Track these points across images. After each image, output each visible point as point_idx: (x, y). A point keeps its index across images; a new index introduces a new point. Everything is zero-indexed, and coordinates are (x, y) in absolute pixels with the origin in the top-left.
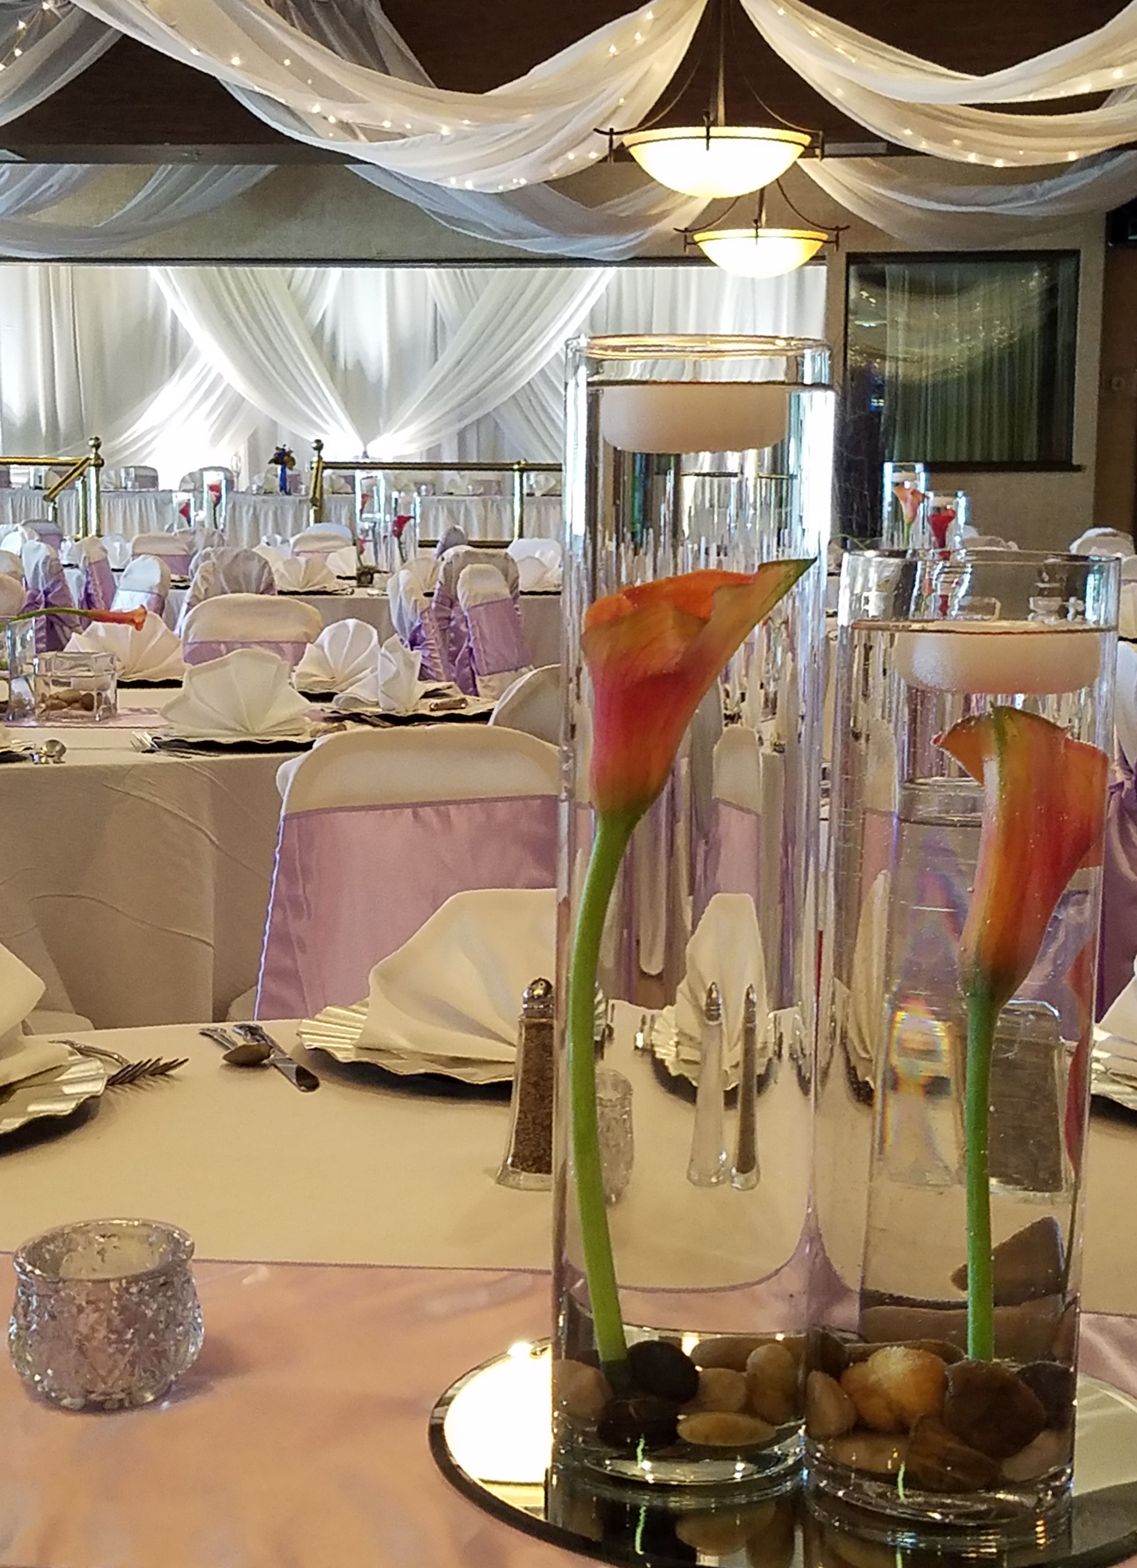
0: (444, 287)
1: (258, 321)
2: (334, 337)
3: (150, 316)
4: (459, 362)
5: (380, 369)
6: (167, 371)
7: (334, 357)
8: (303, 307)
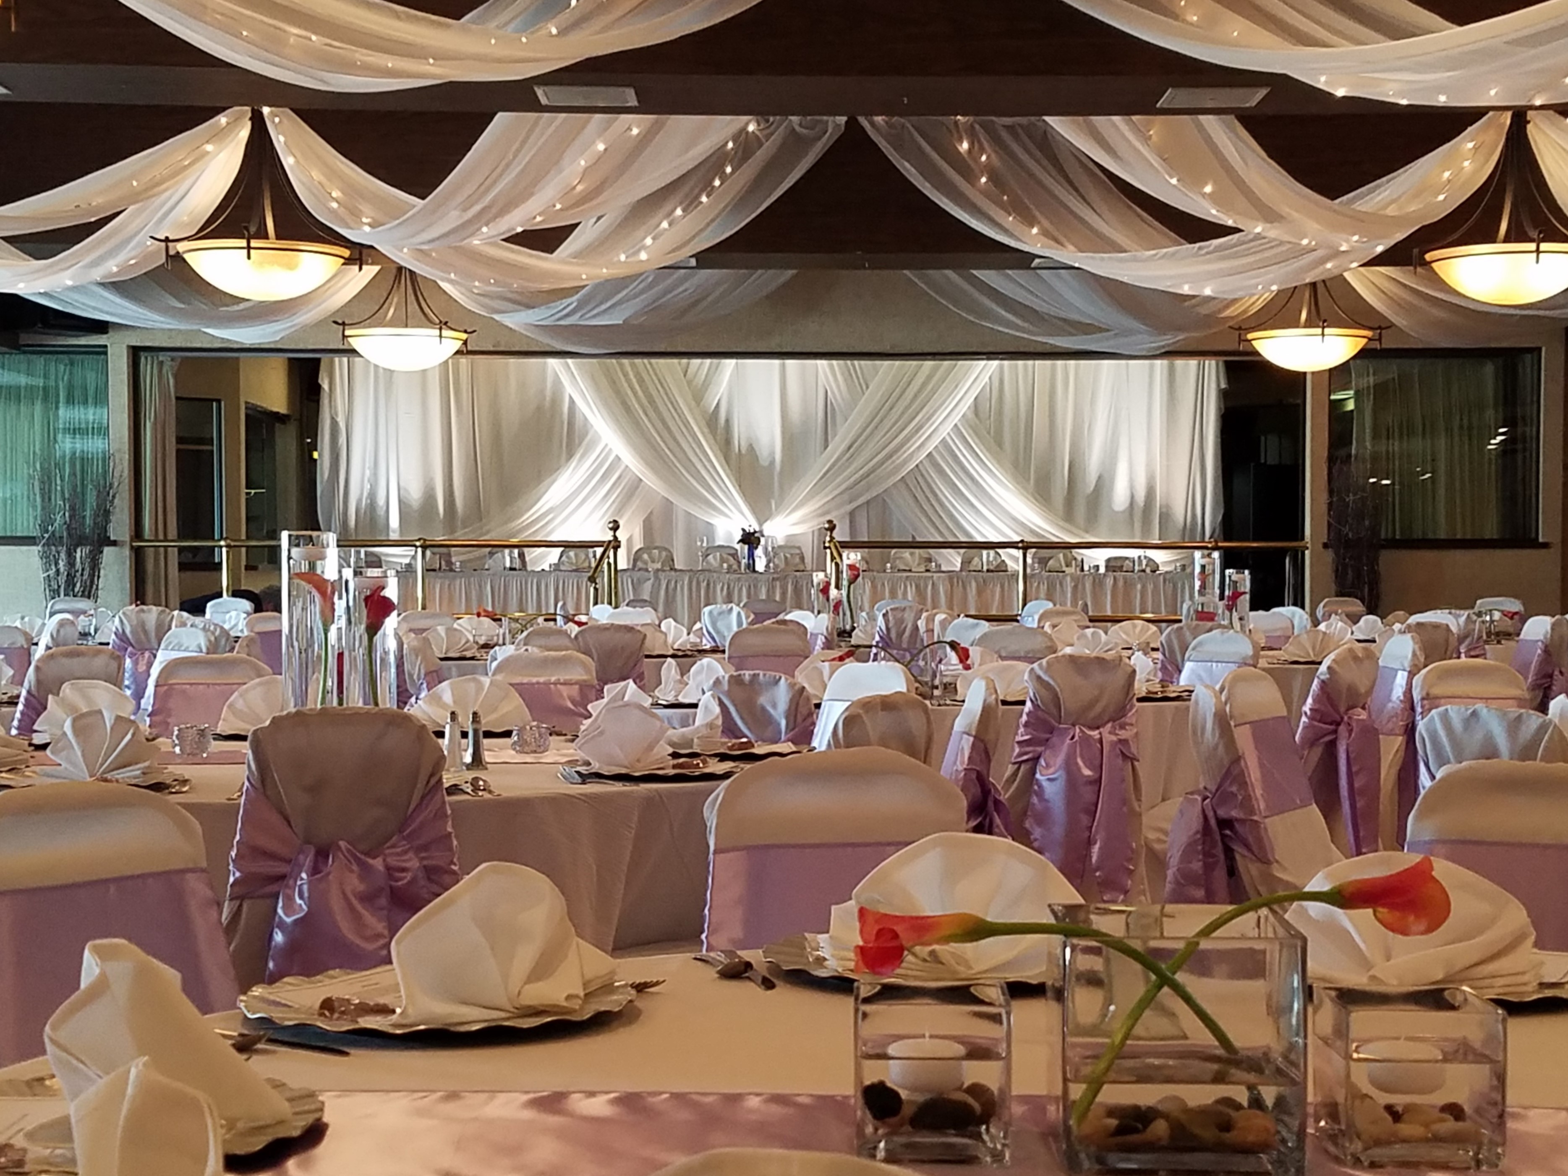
0: (834, 376)
1: (656, 409)
2: (727, 421)
3: (547, 404)
4: (849, 448)
5: (772, 454)
6: (564, 456)
7: (727, 442)
8: (698, 395)
